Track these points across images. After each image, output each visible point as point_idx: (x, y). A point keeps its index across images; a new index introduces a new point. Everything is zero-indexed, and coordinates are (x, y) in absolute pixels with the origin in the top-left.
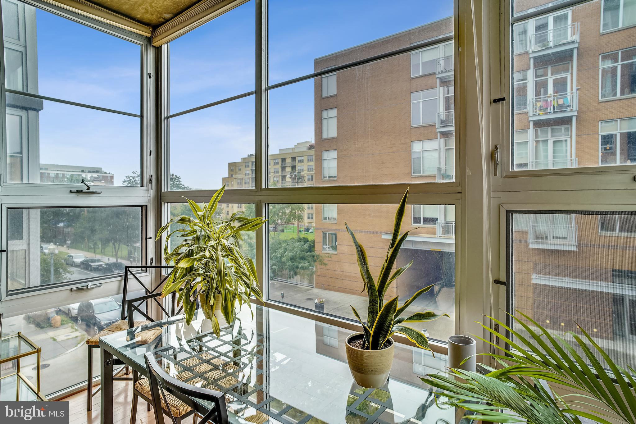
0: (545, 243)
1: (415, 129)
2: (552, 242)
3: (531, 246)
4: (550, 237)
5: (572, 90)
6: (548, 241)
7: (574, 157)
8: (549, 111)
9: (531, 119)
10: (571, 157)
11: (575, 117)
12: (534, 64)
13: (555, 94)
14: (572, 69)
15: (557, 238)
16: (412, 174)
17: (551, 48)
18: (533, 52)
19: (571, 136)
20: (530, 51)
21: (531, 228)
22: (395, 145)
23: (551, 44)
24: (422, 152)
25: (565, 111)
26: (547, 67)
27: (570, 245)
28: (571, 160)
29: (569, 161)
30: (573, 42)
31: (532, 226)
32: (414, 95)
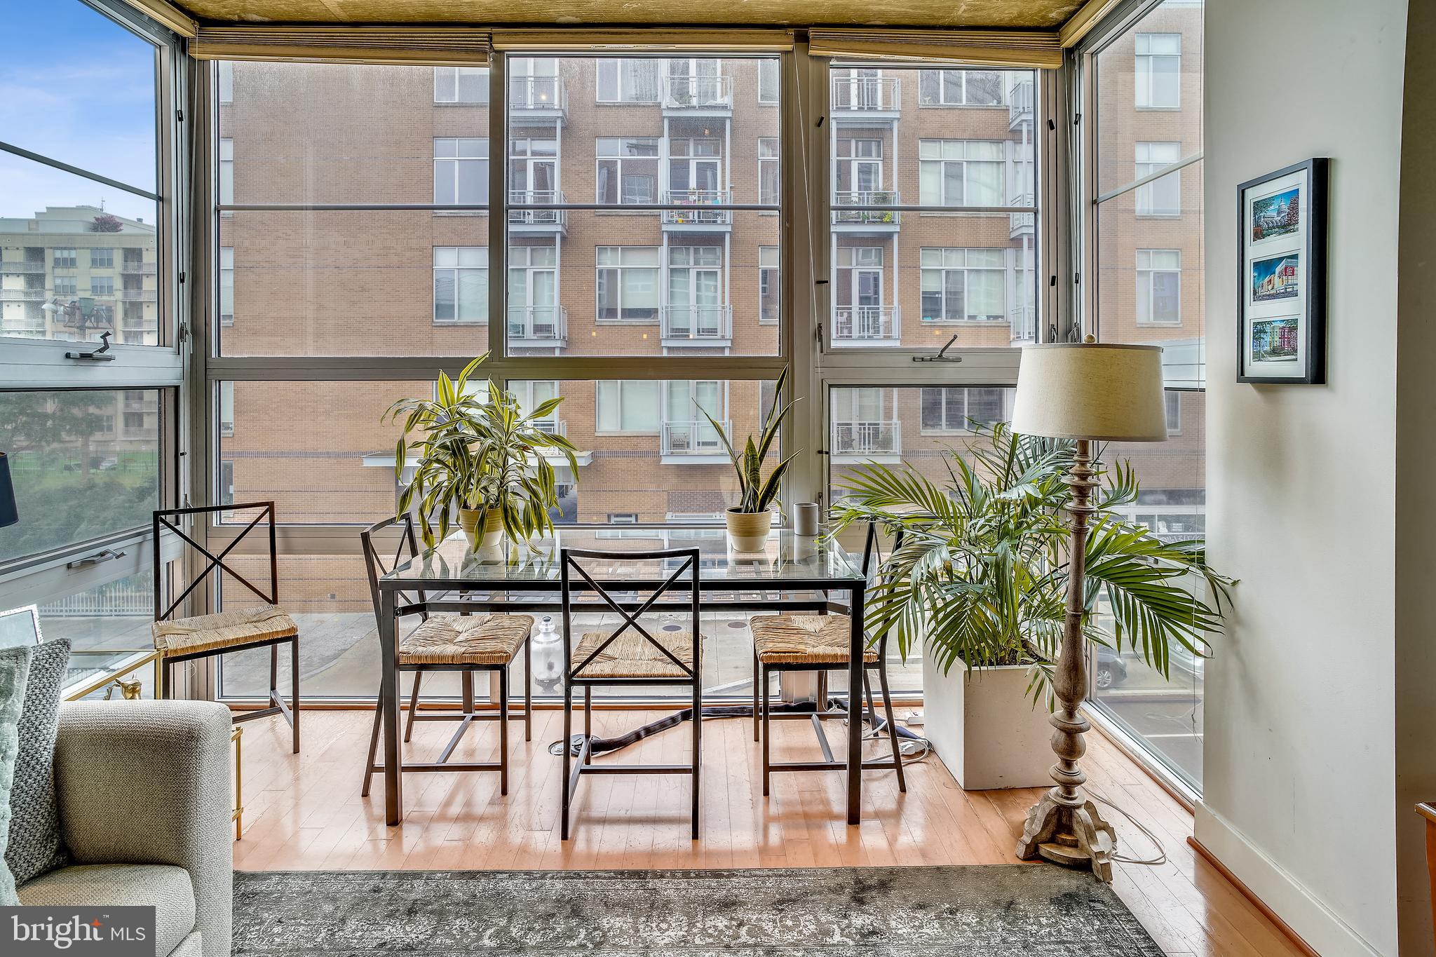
0: (686, 455)
1: (442, 219)
2: (696, 452)
3: (665, 461)
4: (693, 443)
5: (724, 188)
6: (690, 451)
7: (727, 303)
8: (691, 218)
9: (664, 228)
10: (723, 302)
11: (729, 234)
12: (670, 129)
13: (701, 191)
14: (724, 153)
15: (705, 444)
16: (435, 320)
17: (694, 108)
18: (669, 108)
19: (723, 266)
20: (664, 106)
21: (664, 428)
22: (394, 251)
23: (694, 102)
24: (456, 271)
25: (714, 222)
26: (688, 140)
27: (722, 455)
28: (723, 308)
29: (720, 308)
30: (724, 108)
31: (666, 424)
32: (439, 144)
